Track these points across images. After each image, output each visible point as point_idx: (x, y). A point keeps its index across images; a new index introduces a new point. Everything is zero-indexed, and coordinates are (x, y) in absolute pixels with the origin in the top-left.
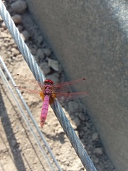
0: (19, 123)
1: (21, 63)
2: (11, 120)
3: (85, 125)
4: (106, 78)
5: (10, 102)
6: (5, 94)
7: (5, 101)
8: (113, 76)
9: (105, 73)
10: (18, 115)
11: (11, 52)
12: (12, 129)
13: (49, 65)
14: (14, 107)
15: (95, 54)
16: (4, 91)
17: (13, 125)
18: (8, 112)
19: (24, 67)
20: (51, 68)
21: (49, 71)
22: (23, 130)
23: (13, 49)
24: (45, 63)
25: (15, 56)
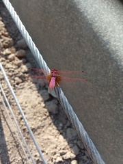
0: (16, 151)
1: (23, 91)
2: (9, 147)
4: (103, 103)
5: (9, 128)
6: (5, 120)
7: (4, 127)
8: (109, 100)
9: (101, 97)
10: (16, 142)
11: (15, 80)
12: (8, 157)
13: (49, 92)
14: (12, 133)
16: (4, 117)
17: (9, 153)
18: (6, 139)
19: (25, 94)
20: (50, 95)
21: (48, 97)
22: (20, 158)
23: (17, 78)
24: (45, 91)
25: (18, 84)
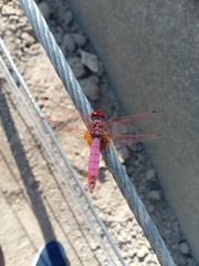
0: (38, 153)
1: (38, 59)
2: (26, 148)
3: (137, 158)
4: (176, 88)
5: (23, 120)
6: (15, 108)
7: (14, 120)
8: (187, 84)
9: (174, 78)
10: (36, 141)
11: (21, 39)
12: (27, 162)
13: (83, 61)
14: (29, 129)
15: (159, 46)
16: (12, 104)
17: (28, 155)
18: (21, 136)
19: (42, 65)
20: (86, 68)
21: (82, 72)
22: (44, 163)
23: (25, 35)
24: (76, 59)
25: (28, 46)
